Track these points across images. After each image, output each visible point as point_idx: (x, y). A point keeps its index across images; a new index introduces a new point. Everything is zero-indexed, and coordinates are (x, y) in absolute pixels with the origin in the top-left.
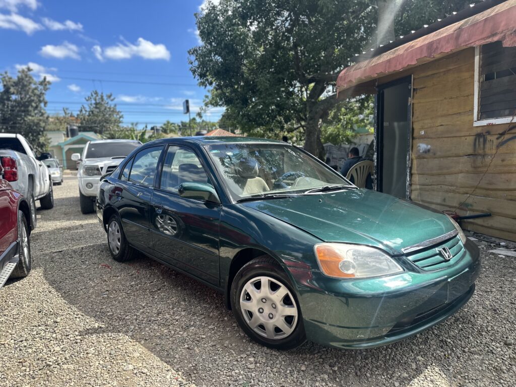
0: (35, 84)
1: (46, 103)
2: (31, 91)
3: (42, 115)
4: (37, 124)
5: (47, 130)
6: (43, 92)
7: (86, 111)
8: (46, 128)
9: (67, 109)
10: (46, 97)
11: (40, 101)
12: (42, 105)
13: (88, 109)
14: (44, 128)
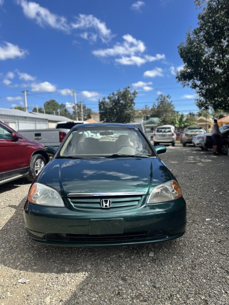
0: (130, 94)
1: (134, 104)
2: (128, 98)
3: (132, 110)
4: (129, 115)
5: (134, 117)
6: (134, 98)
7: (156, 106)
8: (133, 116)
9: (147, 105)
10: (135, 101)
11: (132, 103)
12: (133, 105)
13: (157, 105)
14: (132, 116)
